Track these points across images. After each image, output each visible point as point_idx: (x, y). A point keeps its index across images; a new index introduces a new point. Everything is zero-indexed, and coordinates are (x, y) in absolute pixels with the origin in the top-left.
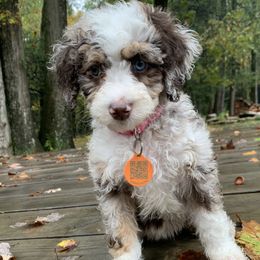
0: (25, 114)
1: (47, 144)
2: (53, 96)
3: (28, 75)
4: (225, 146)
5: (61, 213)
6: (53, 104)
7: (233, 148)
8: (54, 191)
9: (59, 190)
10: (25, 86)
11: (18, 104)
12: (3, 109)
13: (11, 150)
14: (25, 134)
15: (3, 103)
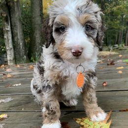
0: (21, 44)
1: (32, 59)
2: (35, 35)
3: (23, 24)
5: (12, 98)
6: (35, 39)
8: (17, 85)
9: (20, 84)
10: (21, 30)
11: (18, 39)
12: (10, 41)
13: (14, 61)
14: (21, 54)
15: (10, 38)
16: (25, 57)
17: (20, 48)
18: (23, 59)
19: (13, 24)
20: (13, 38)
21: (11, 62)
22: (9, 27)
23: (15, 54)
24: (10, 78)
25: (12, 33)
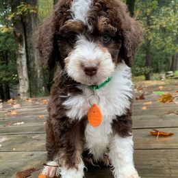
0: (39, 71)
4: (138, 97)
7: (144, 99)
8: (18, 124)
9: (23, 123)
11: (35, 65)
12: (25, 67)
13: (29, 93)
14: (39, 84)
15: (24, 63)
16: (43, 88)
17: (37, 77)
18: (41, 92)
19: (29, 46)
20: (28, 63)
21: (24, 96)
22: (24, 49)
23: (30, 85)
24: (14, 115)
25: (27, 57)
